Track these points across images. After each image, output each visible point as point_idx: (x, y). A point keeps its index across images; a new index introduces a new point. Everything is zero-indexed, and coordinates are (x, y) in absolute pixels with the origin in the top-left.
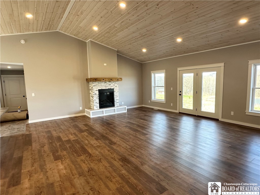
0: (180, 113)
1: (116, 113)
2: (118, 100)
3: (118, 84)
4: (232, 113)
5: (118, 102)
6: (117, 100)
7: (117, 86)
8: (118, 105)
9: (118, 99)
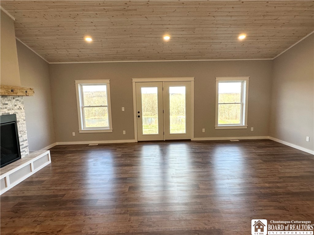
0: (139, 142)
1: (34, 171)
2: (26, 140)
3: (23, 103)
4: (204, 130)
5: (27, 145)
6: (23, 141)
7: (22, 109)
8: (26, 154)
9: (27, 138)
